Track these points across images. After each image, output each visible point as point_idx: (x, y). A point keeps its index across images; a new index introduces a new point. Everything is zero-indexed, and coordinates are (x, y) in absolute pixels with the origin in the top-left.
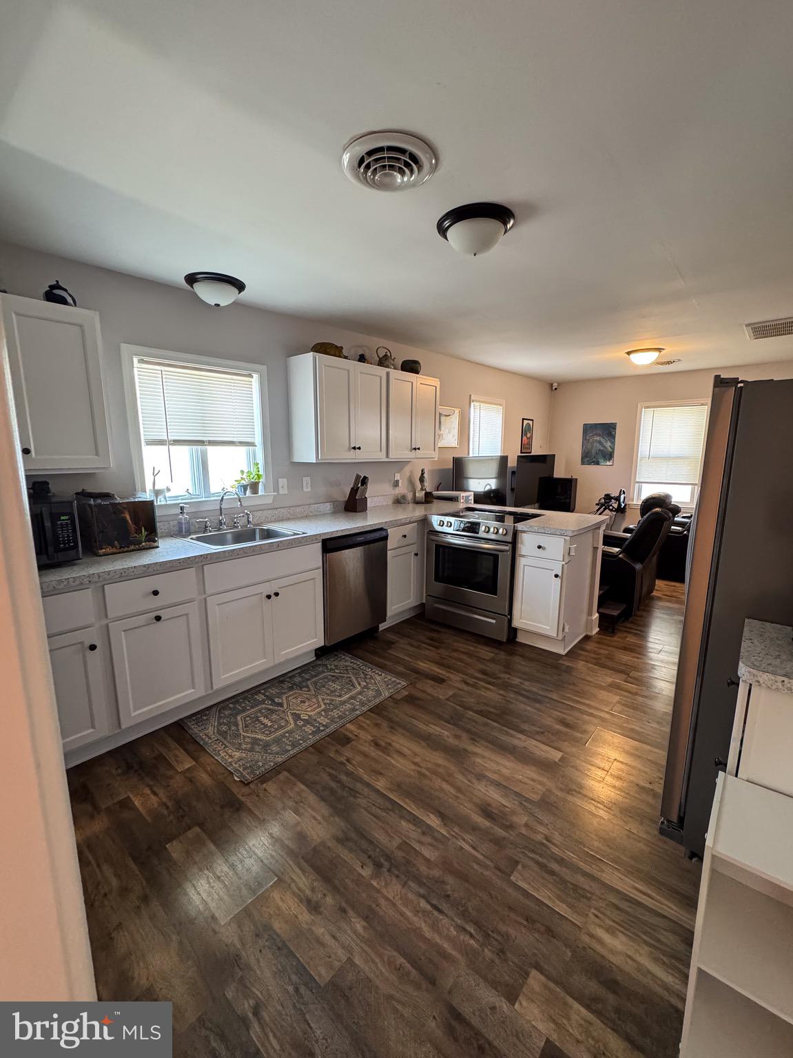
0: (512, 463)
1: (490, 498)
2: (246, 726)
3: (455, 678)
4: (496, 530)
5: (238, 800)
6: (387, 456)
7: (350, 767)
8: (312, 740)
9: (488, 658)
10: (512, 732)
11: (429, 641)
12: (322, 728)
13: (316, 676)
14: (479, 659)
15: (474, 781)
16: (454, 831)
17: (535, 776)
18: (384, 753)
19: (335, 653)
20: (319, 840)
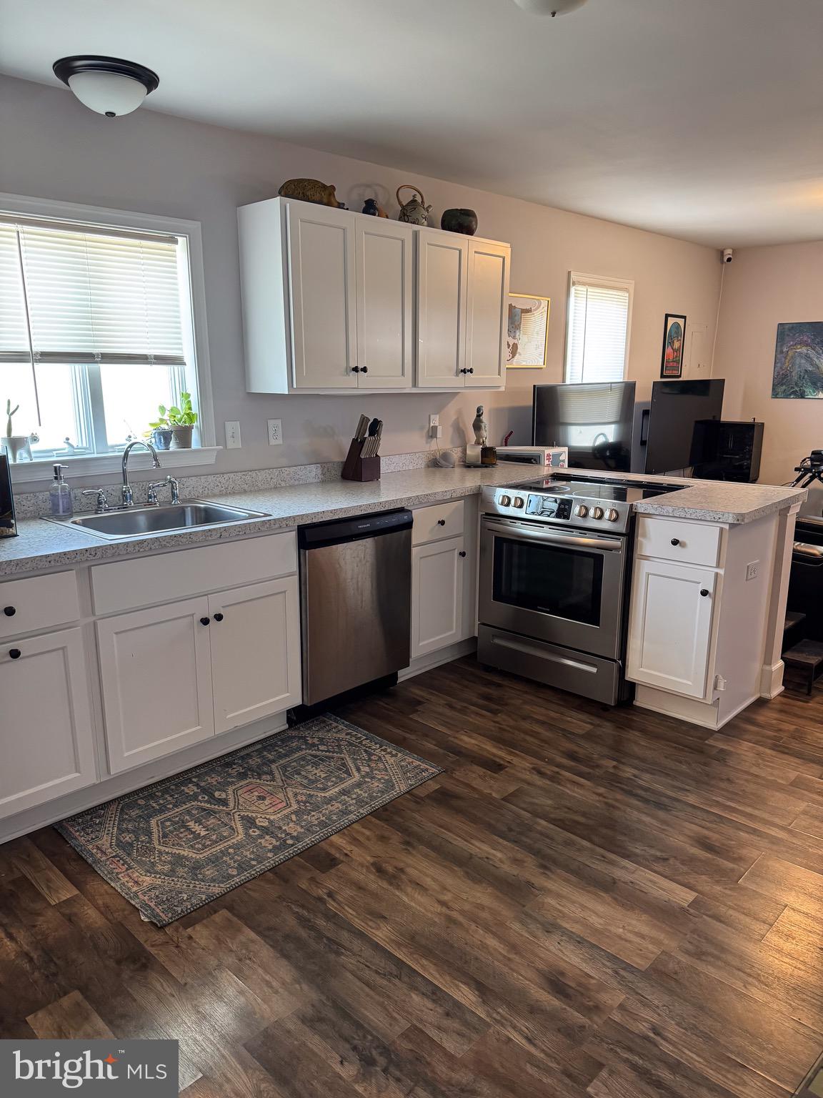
0: (644, 395)
1: (604, 458)
2: (165, 836)
3: (522, 765)
4: (599, 513)
5: (144, 950)
6: (415, 384)
7: (332, 905)
8: (272, 860)
9: (581, 732)
10: (613, 857)
11: (481, 702)
12: (290, 842)
13: (286, 756)
14: (567, 734)
15: (539, 933)
16: (498, 1013)
17: (645, 929)
18: (391, 884)
19: (322, 718)
20: (274, 1019)
